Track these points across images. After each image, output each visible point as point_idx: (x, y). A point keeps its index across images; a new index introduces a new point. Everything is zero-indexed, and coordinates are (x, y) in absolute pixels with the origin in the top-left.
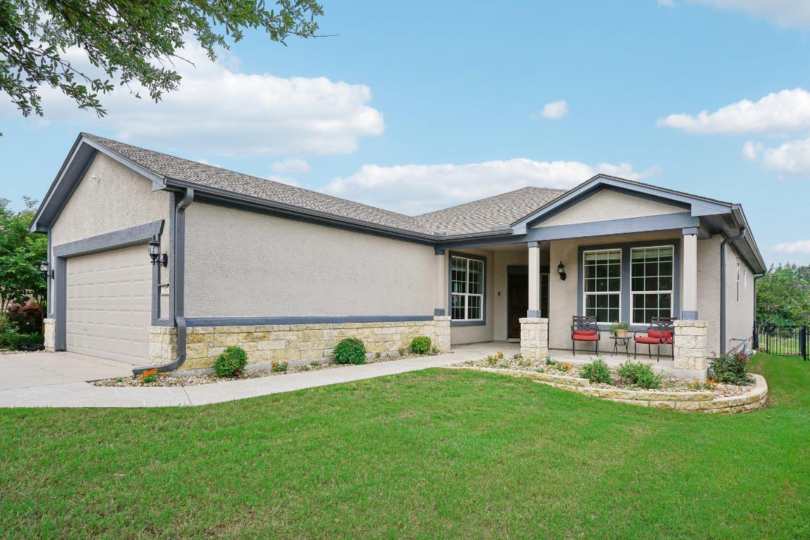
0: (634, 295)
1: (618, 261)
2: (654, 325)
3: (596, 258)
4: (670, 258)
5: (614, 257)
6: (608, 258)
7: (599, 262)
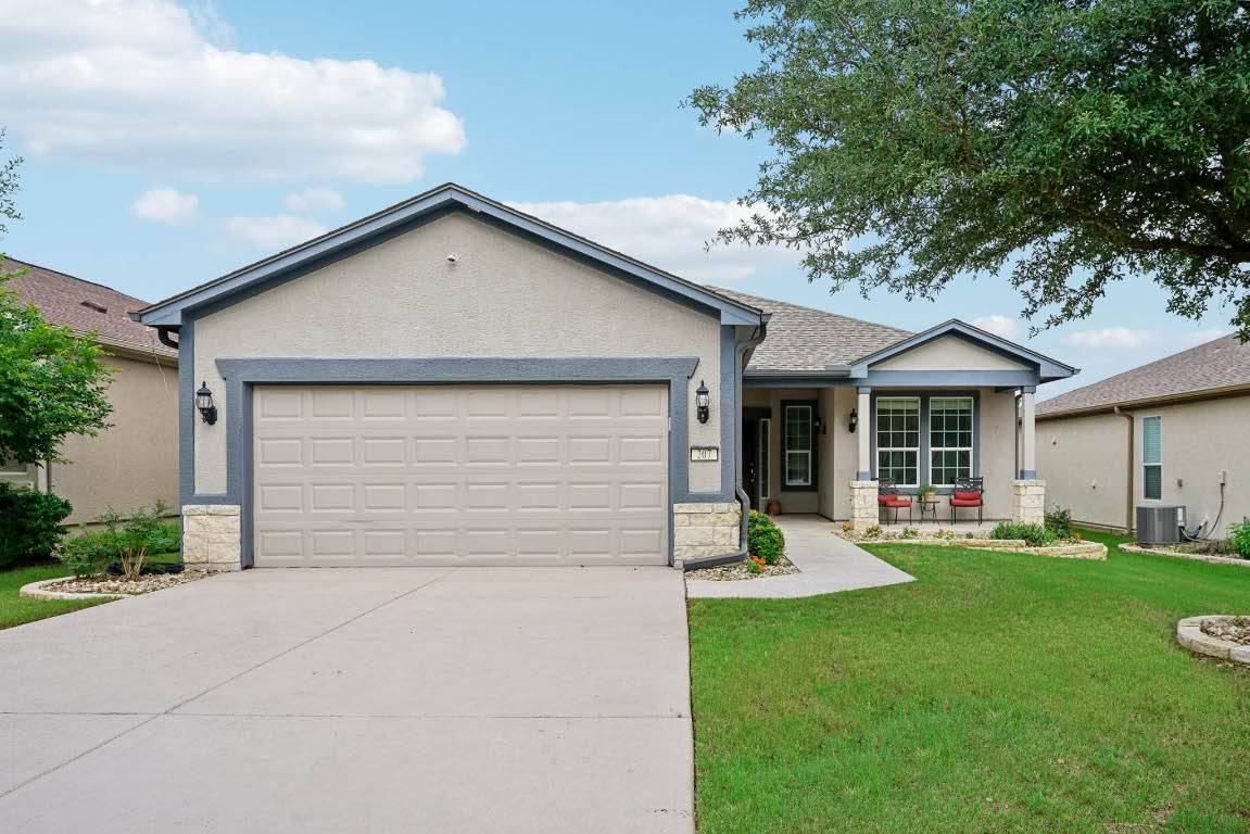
0: (933, 452)
1: (916, 411)
2: (958, 486)
3: (891, 407)
4: (969, 412)
5: (912, 407)
6: (905, 407)
7: (895, 411)
